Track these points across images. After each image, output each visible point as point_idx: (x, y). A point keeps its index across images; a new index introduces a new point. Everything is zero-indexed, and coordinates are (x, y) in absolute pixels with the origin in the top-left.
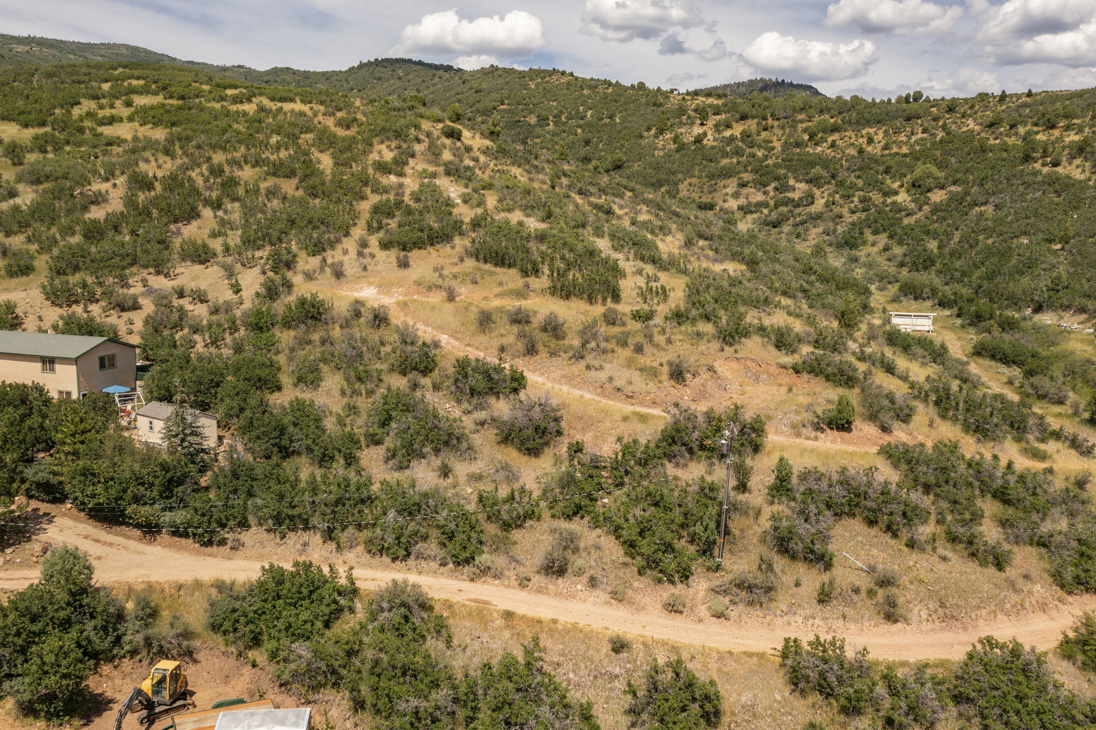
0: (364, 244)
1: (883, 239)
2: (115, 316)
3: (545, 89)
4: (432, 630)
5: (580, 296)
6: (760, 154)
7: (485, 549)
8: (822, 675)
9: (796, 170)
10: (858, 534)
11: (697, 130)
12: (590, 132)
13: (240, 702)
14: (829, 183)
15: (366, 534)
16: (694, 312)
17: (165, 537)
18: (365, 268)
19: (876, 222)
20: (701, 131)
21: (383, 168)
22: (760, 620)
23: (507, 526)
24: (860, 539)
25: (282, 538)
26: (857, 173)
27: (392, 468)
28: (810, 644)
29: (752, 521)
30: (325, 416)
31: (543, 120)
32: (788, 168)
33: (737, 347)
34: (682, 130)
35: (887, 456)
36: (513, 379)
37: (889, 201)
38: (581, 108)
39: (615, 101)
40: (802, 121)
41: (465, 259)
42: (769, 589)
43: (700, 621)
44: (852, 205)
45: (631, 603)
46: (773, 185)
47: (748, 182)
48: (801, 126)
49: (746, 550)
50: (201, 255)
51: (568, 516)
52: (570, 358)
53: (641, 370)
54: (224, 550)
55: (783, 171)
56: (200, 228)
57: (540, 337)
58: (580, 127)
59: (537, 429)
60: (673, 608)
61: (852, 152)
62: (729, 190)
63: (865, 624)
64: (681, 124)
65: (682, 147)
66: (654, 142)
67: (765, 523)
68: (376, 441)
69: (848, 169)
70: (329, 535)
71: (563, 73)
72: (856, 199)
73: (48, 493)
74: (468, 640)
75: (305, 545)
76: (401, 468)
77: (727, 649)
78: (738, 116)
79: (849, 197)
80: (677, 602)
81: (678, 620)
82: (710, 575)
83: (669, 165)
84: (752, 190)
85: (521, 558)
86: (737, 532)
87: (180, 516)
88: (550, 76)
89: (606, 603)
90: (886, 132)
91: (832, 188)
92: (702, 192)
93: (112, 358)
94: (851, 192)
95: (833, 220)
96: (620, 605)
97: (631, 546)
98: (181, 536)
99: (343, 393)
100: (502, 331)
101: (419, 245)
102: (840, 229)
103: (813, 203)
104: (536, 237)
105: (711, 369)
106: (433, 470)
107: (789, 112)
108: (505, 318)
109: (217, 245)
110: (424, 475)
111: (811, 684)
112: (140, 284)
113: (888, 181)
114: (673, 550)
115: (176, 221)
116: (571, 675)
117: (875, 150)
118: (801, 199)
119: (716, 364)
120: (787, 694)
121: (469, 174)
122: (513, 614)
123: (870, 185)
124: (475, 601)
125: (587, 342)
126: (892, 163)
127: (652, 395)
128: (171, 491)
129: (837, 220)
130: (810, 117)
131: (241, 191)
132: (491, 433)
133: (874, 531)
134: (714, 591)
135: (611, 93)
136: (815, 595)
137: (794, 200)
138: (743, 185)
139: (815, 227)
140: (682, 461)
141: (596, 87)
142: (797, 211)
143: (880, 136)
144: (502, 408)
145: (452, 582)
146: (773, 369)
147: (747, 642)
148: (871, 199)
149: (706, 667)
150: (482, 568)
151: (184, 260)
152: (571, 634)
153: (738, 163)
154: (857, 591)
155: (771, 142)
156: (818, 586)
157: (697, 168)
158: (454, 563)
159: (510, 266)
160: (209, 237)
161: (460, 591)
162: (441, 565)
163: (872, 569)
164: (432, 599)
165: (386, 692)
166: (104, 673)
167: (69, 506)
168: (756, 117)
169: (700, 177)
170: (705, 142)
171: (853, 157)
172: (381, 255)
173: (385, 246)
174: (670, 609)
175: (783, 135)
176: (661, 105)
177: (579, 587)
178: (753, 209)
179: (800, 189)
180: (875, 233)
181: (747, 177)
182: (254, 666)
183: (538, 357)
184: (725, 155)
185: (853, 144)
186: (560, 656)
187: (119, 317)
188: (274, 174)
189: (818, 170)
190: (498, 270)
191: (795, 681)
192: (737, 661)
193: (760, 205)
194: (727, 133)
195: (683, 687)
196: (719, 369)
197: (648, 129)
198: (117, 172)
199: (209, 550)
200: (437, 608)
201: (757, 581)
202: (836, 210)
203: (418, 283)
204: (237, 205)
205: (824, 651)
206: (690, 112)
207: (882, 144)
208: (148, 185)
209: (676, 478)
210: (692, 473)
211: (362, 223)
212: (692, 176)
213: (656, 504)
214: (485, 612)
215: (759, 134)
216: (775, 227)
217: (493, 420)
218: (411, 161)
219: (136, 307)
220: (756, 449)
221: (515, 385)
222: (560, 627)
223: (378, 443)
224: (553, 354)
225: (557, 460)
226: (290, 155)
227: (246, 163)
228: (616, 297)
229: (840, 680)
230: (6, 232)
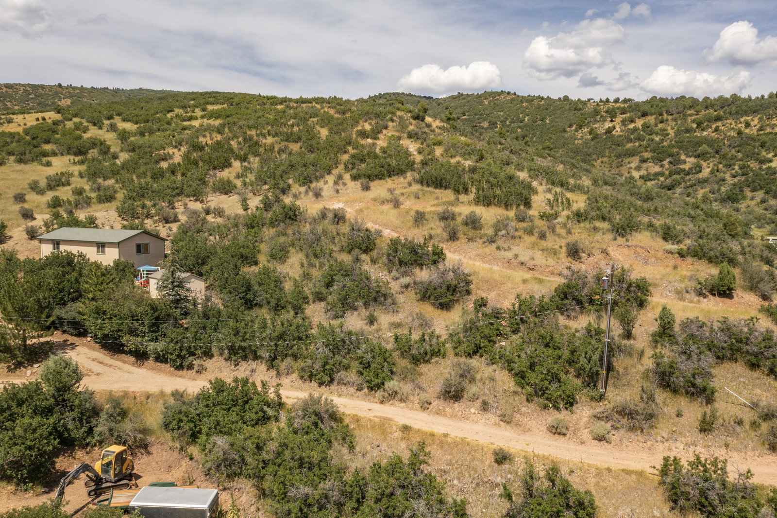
0: (340, 177)
1: (760, 195)
2: (161, 227)
3: (495, 104)
4: (339, 438)
5: (498, 205)
6: (657, 139)
7: (395, 378)
8: (703, 493)
9: (686, 149)
10: (739, 376)
11: (608, 125)
12: (527, 130)
13: (172, 484)
14: (714, 157)
15: (300, 364)
16: (593, 214)
17: (151, 362)
18: (337, 191)
19: (754, 182)
20: (611, 125)
21: (363, 134)
22: (641, 444)
23: (416, 360)
24: (742, 380)
25: (236, 366)
26: (737, 149)
27: (329, 318)
28: (691, 464)
29: (635, 360)
30: (286, 281)
31: (493, 125)
32: (680, 148)
33: (629, 237)
34: (596, 126)
35: (768, 314)
36: (435, 253)
37: (764, 167)
38: (521, 116)
39: (546, 109)
40: (690, 115)
41: (413, 185)
42: (650, 416)
43: (582, 443)
44: (733, 172)
45: (518, 425)
46: (668, 160)
47: (648, 159)
48: (689, 119)
49: (628, 384)
50: (226, 188)
51: (469, 354)
52: (484, 242)
53: (543, 250)
54: (192, 373)
55: (675, 150)
56: (230, 173)
57: (462, 229)
58: (520, 128)
59: (448, 288)
60: (557, 430)
61: (733, 133)
62: (633, 165)
63: (749, 453)
64: (596, 121)
65: (596, 137)
66: (574, 134)
67: (648, 363)
68: (320, 297)
69: (730, 146)
70: (272, 363)
71: (509, 93)
72: (736, 167)
73: (75, 329)
74: (369, 448)
75: (253, 371)
76: (336, 317)
77: (606, 466)
78: (640, 114)
79: (730, 166)
80: (560, 425)
81: (561, 442)
82: (593, 404)
83: (585, 150)
84: (651, 164)
85: (424, 386)
86: (621, 370)
87: (160, 346)
88: (499, 95)
89: (496, 424)
90: (761, 119)
91: (717, 160)
92: (611, 167)
93: (147, 245)
94: (732, 162)
95: (718, 183)
96: (508, 427)
97: (520, 376)
98: (162, 362)
99: (302, 265)
100: (432, 225)
101: (379, 177)
102: (723, 189)
103: (700, 171)
104: (470, 170)
105: (604, 252)
106: (362, 320)
107: (681, 109)
108: (436, 217)
109: (238, 183)
110: (354, 322)
111: (691, 502)
112: (182, 207)
113: (764, 153)
114: (559, 381)
115: (215, 168)
116: (456, 482)
117: (753, 131)
118: (691, 169)
119: (610, 250)
120: (666, 511)
121: (424, 136)
122: (410, 427)
123: (748, 156)
124: (380, 417)
125: (499, 230)
126: (767, 139)
127: (551, 268)
128: (158, 327)
129: (721, 183)
130: (698, 112)
131: (262, 150)
132: (412, 294)
133: (756, 374)
134: (597, 417)
135: (543, 105)
136: (697, 424)
137: (685, 170)
138: (644, 161)
139: (702, 188)
140: (573, 314)
141: (532, 101)
142: (688, 177)
143: (756, 121)
144: (423, 275)
145: (365, 403)
146: (660, 254)
147: (627, 462)
148: (749, 166)
149: (583, 479)
150: (390, 392)
151: (215, 192)
152: (460, 446)
153: (640, 145)
154: (740, 423)
155: (666, 130)
156: (700, 416)
157: (607, 151)
158: (368, 387)
159: (446, 188)
160: (235, 178)
161: (370, 410)
162: (357, 390)
163: (754, 405)
164: (343, 414)
165: (282, 479)
166: (77, 457)
167: (89, 339)
168: (655, 114)
169: (610, 157)
170: (614, 133)
171: (733, 137)
172: (351, 184)
173: (355, 178)
174: (554, 431)
175: (676, 125)
176: (580, 109)
177: (473, 410)
178: (652, 178)
179: (690, 162)
180: (754, 190)
181: (646, 155)
182: (191, 459)
183: (458, 242)
184: (631, 141)
185: (733, 128)
186: (447, 465)
187: (164, 227)
188: (287, 140)
189: (704, 147)
190: (437, 191)
191: (674, 497)
192: (616, 477)
193: (657, 174)
194: (632, 126)
195: (558, 494)
196: (612, 253)
197: (571, 126)
198: (184, 143)
199: (180, 372)
200: (347, 421)
201: (638, 408)
202: (720, 175)
203: (375, 200)
204: (257, 159)
205: (705, 471)
206: (603, 113)
207: (758, 127)
208: (201, 148)
209: (566, 327)
210: (581, 323)
211: (341, 167)
212: (604, 156)
213: (547, 345)
214: (387, 425)
215: (656, 125)
216: (669, 189)
217: (415, 283)
218: (384, 131)
219: (176, 220)
220: (641, 304)
221: (436, 257)
222: (449, 440)
223: (321, 299)
224: (470, 240)
225: (465, 312)
226: (300, 129)
227: (269, 135)
228: (528, 204)
229: (723, 500)
230: (104, 177)
